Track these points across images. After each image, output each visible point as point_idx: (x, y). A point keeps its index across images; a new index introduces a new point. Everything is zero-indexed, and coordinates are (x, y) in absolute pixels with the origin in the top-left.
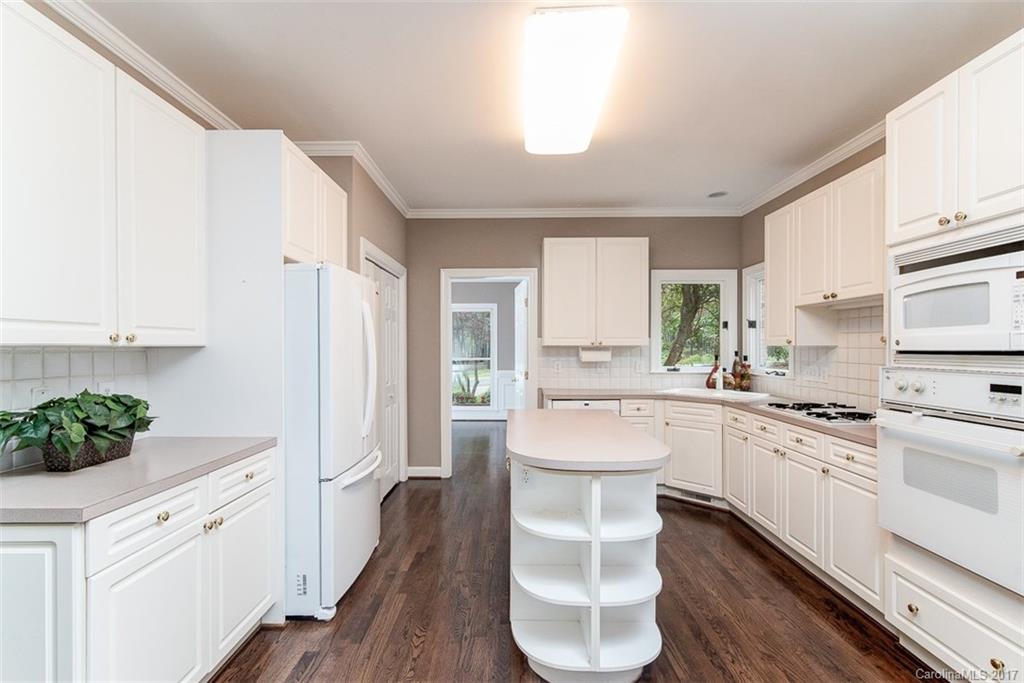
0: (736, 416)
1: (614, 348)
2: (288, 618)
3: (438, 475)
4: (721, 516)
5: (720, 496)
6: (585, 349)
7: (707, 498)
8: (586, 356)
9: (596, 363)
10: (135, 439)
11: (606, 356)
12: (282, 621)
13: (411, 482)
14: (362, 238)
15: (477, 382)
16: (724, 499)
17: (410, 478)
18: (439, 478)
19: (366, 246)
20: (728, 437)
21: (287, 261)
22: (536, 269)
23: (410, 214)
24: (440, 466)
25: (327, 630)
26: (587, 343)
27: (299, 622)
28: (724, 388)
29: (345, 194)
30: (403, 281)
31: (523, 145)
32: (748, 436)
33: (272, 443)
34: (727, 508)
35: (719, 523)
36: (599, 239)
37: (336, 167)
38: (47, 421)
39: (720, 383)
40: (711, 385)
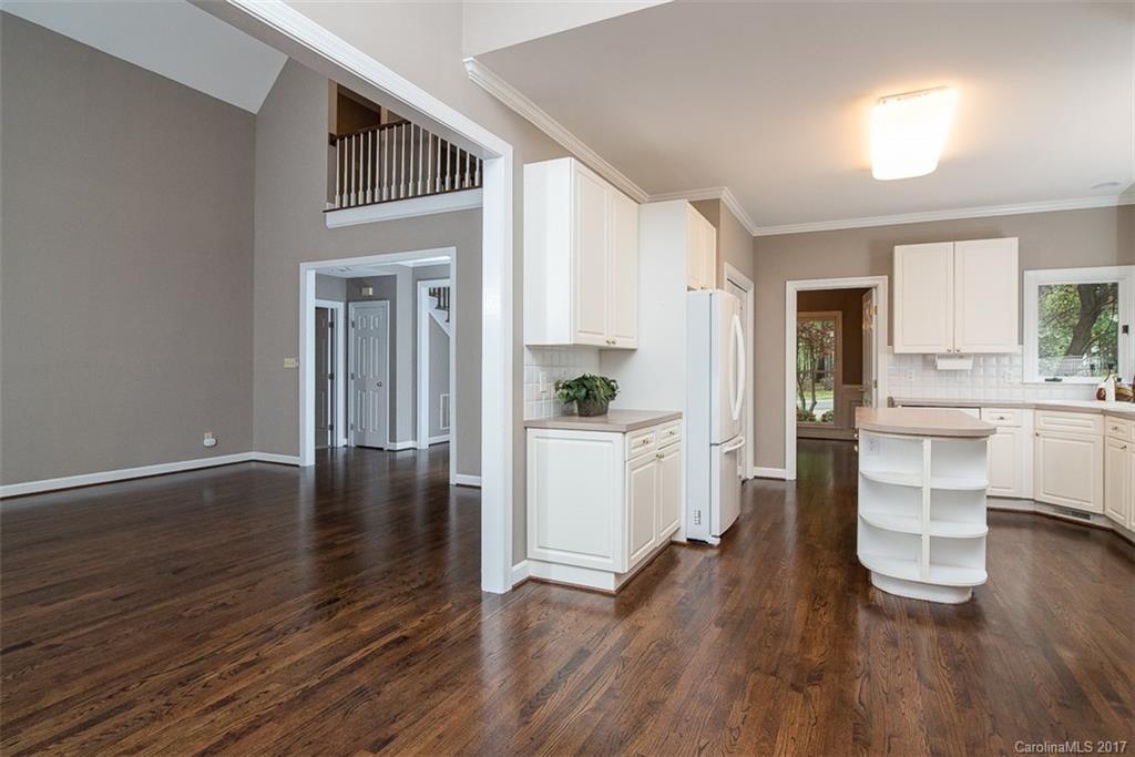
0: (1116, 425)
1: (977, 355)
2: (688, 540)
3: (783, 477)
4: (1100, 533)
5: (1101, 512)
6: (942, 356)
7: (1086, 515)
8: (942, 364)
9: (956, 371)
10: (610, 407)
11: (966, 364)
12: (685, 541)
13: (757, 481)
14: (726, 264)
15: (815, 403)
16: (1103, 516)
17: (756, 477)
18: (784, 480)
19: (728, 269)
20: (1108, 448)
21: (689, 289)
22: (886, 277)
23: (757, 232)
24: (784, 467)
25: (715, 552)
26: (943, 350)
27: (695, 544)
28: (1117, 399)
29: (714, 229)
30: (750, 295)
31: (869, 171)
32: (1126, 443)
33: (678, 416)
34: (1109, 526)
35: (1098, 541)
36: (957, 243)
37: (709, 209)
38: (585, 386)
39: (1111, 393)
40: (1101, 396)
